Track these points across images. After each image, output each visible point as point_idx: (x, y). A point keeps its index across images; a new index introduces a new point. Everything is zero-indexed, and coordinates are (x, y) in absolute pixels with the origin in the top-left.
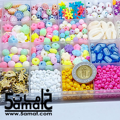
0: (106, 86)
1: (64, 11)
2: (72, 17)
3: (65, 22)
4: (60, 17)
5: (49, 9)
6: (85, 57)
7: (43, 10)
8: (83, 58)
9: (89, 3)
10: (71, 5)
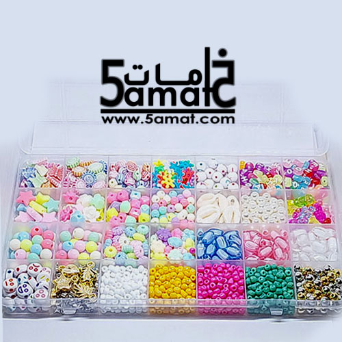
0: (215, 295)
1: (161, 175)
2: (173, 186)
3: (161, 194)
4: (154, 184)
5: (138, 171)
6: (189, 249)
7: (128, 172)
8: (185, 251)
10: (173, 166)
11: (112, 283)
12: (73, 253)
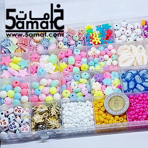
0: (140, 117)
1: (92, 36)
2: (100, 42)
3: (93, 49)
4: (88, 43)
5: (76, 35)
6: (117, 86)
7: (69, 36)
8: (114, 87)
9: (117, 26)
10: (98, 28)
11: (70, 116)
12: (42, 97)
